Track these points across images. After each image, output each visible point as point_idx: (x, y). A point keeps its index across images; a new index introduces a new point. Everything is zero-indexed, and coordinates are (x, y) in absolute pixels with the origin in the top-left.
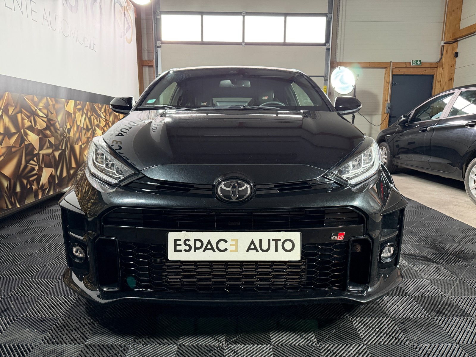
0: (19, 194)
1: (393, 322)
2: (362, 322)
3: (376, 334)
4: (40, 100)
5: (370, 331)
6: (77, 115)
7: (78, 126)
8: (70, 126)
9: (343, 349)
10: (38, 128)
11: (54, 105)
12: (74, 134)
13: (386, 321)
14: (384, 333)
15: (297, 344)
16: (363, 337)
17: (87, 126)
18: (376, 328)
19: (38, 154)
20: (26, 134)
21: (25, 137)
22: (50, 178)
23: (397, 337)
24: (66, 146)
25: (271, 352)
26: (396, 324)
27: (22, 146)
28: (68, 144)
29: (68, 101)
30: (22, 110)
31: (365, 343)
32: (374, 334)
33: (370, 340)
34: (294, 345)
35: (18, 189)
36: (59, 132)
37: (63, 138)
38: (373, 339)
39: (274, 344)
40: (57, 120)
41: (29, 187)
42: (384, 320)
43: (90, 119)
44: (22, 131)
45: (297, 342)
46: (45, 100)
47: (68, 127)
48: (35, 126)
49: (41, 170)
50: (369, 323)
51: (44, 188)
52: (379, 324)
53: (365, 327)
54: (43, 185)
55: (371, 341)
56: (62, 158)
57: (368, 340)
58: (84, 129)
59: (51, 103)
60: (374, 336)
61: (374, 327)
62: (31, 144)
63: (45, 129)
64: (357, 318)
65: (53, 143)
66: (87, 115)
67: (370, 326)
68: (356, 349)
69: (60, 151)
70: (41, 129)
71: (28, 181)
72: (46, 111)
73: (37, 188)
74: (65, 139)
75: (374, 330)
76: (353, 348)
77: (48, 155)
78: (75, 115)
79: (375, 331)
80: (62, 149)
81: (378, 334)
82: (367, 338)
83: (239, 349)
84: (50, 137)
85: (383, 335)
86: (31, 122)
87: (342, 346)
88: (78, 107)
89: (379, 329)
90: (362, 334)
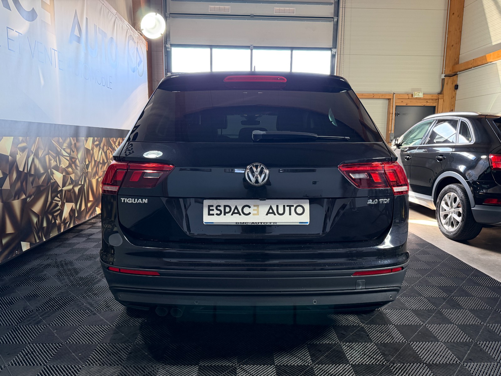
0: (45, 229)
1: (376, 346)
2: (350, 346)
3: (360, 356)
4: (64, 141)
5: (356, 354)
6: (95, 150)
7: (95, 161)
8: (89, 161)
9: (333, 368)
10: (62, 167)
11: (75, 144)
12: (92, 169)
13: (370, 346)
14: (367, 355)
15: (296, 365)
16: (350, 358)
17: (103, 160)
18: (361, 351)
19: (62, 190)
20: (52, 173)
21: (51, 176)
22: (71, 212)
23: (377, 358)
24: (85, 180)
25: (274, 371)
26: (378, 348)
27: (48, 185)
28: (87, 179)
29: (87, 138)
30: (50, 151)
31: (351, 363)
32: (359, 356)
33: (355, 360)
34: (293, 365)
35: (45, 225)
36: (79, 168)
37: (83, 174)
38: (358, 360)
39: (277, 364)
40: (78, 157)
41: (53, 221)
42: (368, 345)
43: (106, 153)
44: (49, 170)
45: (296, 363)
46: (68, 140)
47: (87, 163)
48: (60, 165)
49: (63, 205)
50: (355, 348)
51: (66, 222)
52: (364, 348)
53: (352, 351)
54: (65, 219)
55: (356, 362)
56: (82, 192)
57: (353, 361)
58: (101, 163)
59: (73, 143)
60: (359, 357)
61: (360, 351)
62: (56, 182)
63: (68, 167)
64: (346, 343)
65: (74, 179)
66: (103, 149)
67: (357, 349)
68: (342, 368)
69: (79, 186)
70: (64, 167)
71: (53, 216)
72: (68, 151)
73: (60, 222)
74: (84, 175)
75: (360, 352)
76: (340, 367)
77: (69, 191)
78: (93, 151)
79: (360, 354)
80: (81, 184)
81: (362, 356)
82: (353, 359)
83: (248, 369)
84: (71, 174)
85: (366, 356)
86: (56, 162)
87: (332, 366)
88: (96, 143)
89: (363, 352)
90: (349, 356)
